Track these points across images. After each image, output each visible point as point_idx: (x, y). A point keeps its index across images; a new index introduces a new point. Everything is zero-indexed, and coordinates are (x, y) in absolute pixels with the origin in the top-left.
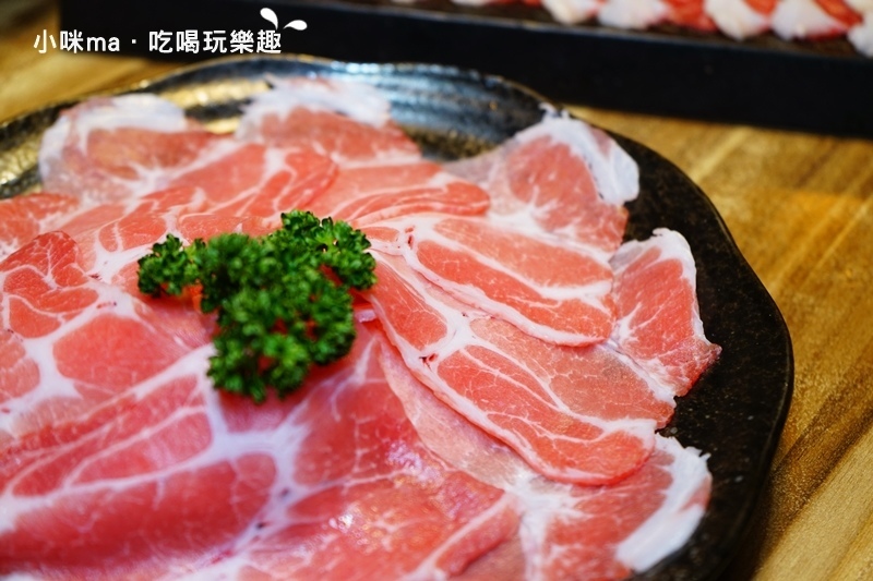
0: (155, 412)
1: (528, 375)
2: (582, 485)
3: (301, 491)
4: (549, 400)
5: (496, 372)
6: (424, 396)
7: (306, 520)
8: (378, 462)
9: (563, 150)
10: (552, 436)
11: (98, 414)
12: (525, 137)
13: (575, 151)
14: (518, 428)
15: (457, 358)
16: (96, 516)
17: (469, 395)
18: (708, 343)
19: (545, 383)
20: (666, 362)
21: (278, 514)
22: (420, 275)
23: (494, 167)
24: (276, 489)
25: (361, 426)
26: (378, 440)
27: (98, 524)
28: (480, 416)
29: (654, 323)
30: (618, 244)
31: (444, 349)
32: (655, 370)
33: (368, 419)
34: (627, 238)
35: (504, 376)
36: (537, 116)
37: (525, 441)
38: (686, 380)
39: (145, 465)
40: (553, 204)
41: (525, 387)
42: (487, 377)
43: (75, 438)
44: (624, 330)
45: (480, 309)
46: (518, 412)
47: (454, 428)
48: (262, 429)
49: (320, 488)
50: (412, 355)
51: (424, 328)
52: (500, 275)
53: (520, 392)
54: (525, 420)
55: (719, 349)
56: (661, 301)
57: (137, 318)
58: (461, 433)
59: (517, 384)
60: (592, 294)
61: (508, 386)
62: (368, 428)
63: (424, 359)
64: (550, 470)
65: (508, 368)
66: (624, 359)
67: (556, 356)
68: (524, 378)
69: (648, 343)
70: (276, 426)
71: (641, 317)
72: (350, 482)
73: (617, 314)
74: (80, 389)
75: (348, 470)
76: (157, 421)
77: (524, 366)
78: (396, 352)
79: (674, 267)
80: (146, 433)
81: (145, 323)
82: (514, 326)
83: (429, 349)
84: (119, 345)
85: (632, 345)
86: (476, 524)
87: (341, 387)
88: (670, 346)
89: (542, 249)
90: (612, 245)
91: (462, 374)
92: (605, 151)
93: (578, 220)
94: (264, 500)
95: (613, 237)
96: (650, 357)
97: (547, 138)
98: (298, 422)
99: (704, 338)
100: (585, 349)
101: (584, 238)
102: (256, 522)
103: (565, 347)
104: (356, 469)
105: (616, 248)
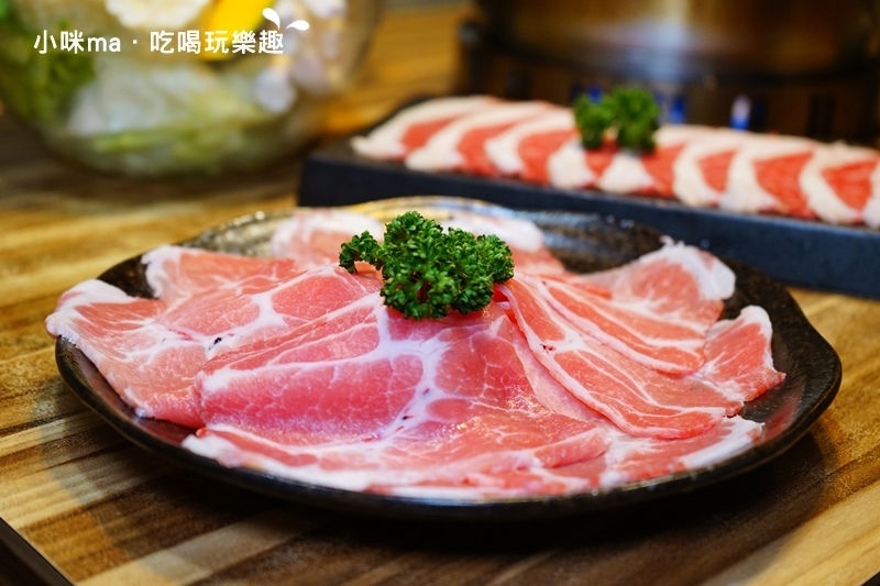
0: (339, 326)
1: (626, 378)
2: (659, 438)
3: (438, 394)
4: (642, 395)
5: (601, 370)
6: (542, 375)
7: (439, 420)
8: (500, 400)
9: (677, 268)
10: (640, 414)
11: (298, 331)
12: (648, 260)
13: (686, 267)
14: (613, 404)
15: (570, 354)
16: (286, 387)
17: (577, 378)
18: (775, 371)
19: (640, 386)
20: (739, 382)
21: (419, 410)
22: (549, 303)
23: (621, 278)
24: (420, 387)
25: (490, 368)
26: (501, 386)
27: (285, 391)
28: (585, 394)
29: (733, 361)
30: (713, 321)
31: (562, 347)
32: (731, 387)
33: (495, 366)
34: (719, 319)
35: (606, 373)
36: (658, 246)
37: (618, 412)
38: (754, 390)
39: (328, 355)
40: (664, 300)
41: (623, 383)
42: (592, 371)
43: (279, 344)
44: (710, 368)
45: (594, 337)
46: (615, 396)
47: (563, 401)
48: (416, 339)
49: (453, 396)
50: (535, 342)
51: (547, 331)
52: (612, 323)
53: (619, 385)
54: (620, 402)
55: (784, 375)
56: (740, 349)
57: (336, 275)
58: (568, 406)
59: (617, 380)
60: (687, 346)
61: (610, 380)
62: (496, 373)
63: (545, 347)
64: (634, 429)
65: (612, 370)
66: (707, 383)
67: (650, 374)
68: (623, 378)
69: (726, 373)
70: (427, 338)
71: (725, 358)
72: (475, 402)
73: (706, 359)
74: (286, 320)
75: (477, 393)
76: (340, 330)
77: (624, 372)
78: (523, 335)
79: (755, 328)
80: (331, 337)
81: (341, 277)
82: (621, 353)
83: (549, 343)
84: (319, 292)
85: (715, 376)
86: (570, 440)
87: (478, 333)
88: (743, 372)
89: (652, 322)
90: (708, 322)
91: (573, 365)
92: (709, 266)
93: (683, 309)
94: (410, 395)
95: (709, 318)
96: (727, 379)
97: (665, 261)
98: (443, 339)
99: (773, 369)
100: (675, 376)
101: (685, 317)
102: (402, 415)
103: (661, 372)
104: (482, 396)
105: (711, 325)
